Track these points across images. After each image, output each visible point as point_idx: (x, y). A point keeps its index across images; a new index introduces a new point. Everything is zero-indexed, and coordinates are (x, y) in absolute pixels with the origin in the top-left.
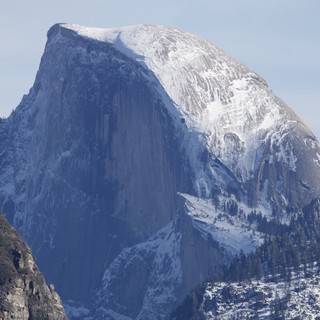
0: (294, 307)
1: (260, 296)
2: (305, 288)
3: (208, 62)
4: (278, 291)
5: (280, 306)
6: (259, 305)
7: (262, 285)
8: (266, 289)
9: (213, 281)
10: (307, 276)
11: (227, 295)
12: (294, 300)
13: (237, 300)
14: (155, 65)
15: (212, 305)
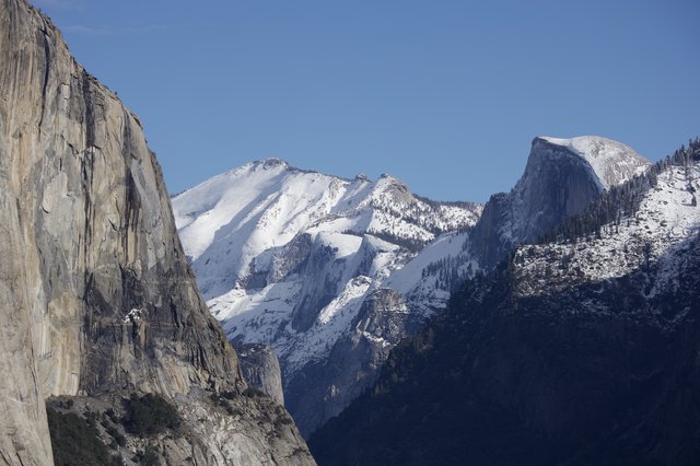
0: (576, 260)
1: (552, 253)
2: (585, 247)
3: (623, 156)
4: (567, 250)
5: (567, 260)
6: (553, 260)
7: (556, 246)
8: (558, 249)
9: (523, 244)
10: (587, 241)
11: (531, 253)
12: (577, 256)
13: (538, 256)
14: (590, 158)
15: (521, 260)
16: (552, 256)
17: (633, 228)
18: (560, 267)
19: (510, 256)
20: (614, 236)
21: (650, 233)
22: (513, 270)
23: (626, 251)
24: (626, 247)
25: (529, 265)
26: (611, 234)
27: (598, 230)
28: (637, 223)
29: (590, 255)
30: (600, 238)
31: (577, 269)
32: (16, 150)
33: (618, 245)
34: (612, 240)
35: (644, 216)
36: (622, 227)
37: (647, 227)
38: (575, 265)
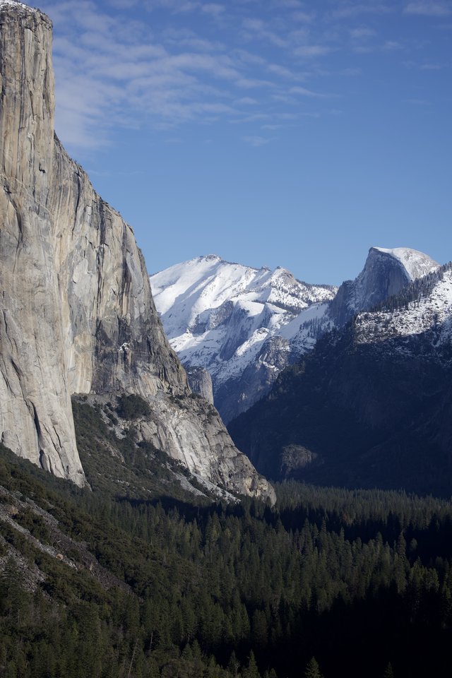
0: (393, 323)
1: (379, 318)
2: (399, 315)
3: (423, 261)
4: (387, 316)
5: (388, 322)
6: (379, 322)
7: (381, 314)
8: (383, 315)
9: (361, 312)
10: (400, 311)
11: (366, 317)
12: (394, 320)
13: (370, 319)
14: (403, 261)
15: (360, 321)
16: (379, 320)
17: (428, 304)
18: (383, 327)
19: (353, 319)
20: (417, 309)
21: (438, 307)
22: (355, 327)
23: (423, 318)
24: (423, 316)
25: (365, 325)
26: (415, 307)
27: (407, 304)
28: (431, 301)
29: (401, 320)
30: (407, 309)
31: (394, 328)
32: (59, 244)
33: (418, 314)
34: (415, 311)
35: (435, 297)
36: (422, 303)
37: (436, 304)
38: (392, 325)
